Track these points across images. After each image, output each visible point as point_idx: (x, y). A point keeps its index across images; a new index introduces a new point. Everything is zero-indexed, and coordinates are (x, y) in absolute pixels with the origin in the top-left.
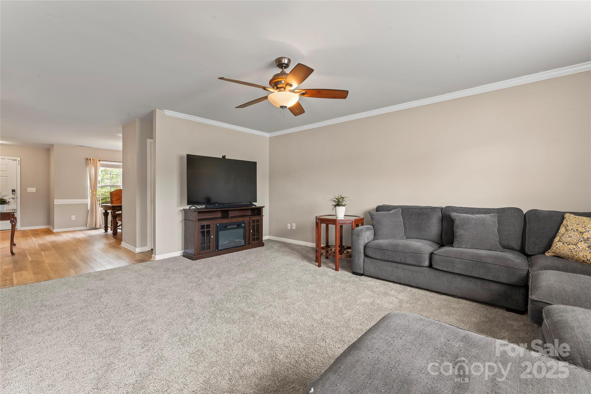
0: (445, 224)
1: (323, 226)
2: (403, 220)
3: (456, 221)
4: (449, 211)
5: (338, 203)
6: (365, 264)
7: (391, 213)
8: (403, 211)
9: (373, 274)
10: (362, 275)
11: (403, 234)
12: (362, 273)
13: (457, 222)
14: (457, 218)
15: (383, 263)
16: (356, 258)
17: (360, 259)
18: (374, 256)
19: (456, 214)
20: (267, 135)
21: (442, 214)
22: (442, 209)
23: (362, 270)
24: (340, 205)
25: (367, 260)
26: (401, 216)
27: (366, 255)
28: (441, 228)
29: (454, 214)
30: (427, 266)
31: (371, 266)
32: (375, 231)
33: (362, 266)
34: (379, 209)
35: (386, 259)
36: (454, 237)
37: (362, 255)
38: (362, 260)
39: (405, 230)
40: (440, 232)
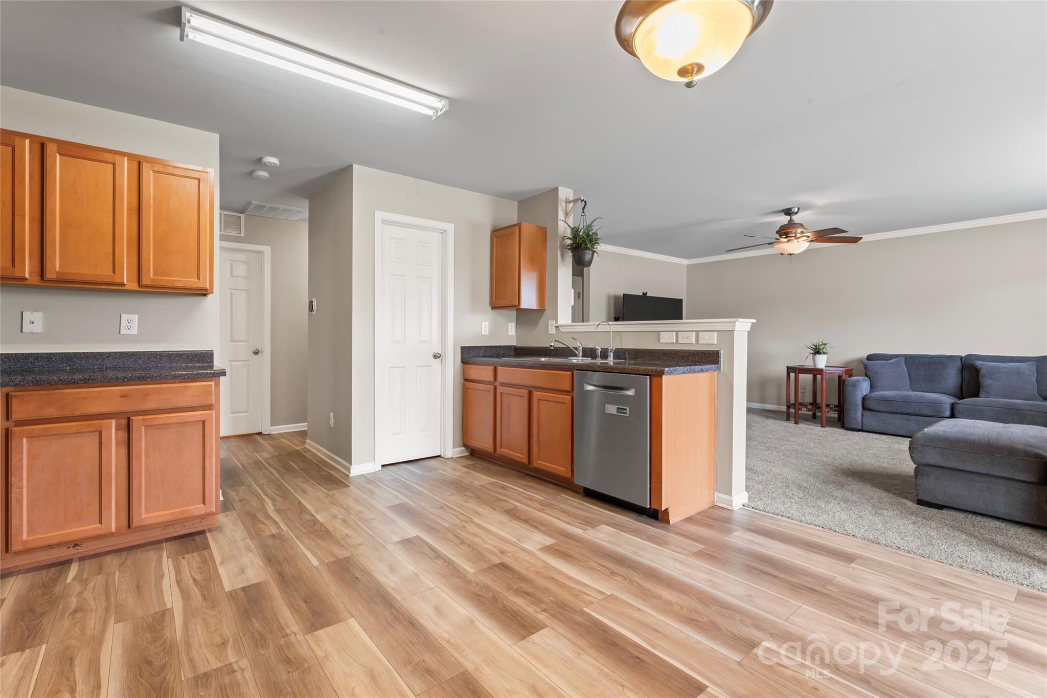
0: (966, 375)
1: (792, 375)
2: (908, 370)
3: (982, 370)
4: (971, 360)
5: (817, 351)
6: (864, 418)
7: (891, 362)
8: (906, 360)
9: (876, 429)
10: (859, 430)
11: (909, 386)
12: (860, 428)
13: (983, 372)
14: (983, 367)
15: (889, 415)
16: (852, 412)
17: (857, 414)
18: (877, 408)
19: (981, 362)
20: (685, 262)
21: (962, 363)
22: (961, 358)
23: (860, 425)
24: (821, 353)
25: (867, 413)
26: (905, 366)
27: (864, 408)
28: (961, 379)
29: (979, 363)
30: (948, 416)
31: (871, 420)
32: (872, 382)
33: (860, 421)
34: (870, 358)
35: (894, 410)
36: (980, 386)
37: (860, 408)
38: (859, 414)
39: (910, 383)
40: (960, 383)
